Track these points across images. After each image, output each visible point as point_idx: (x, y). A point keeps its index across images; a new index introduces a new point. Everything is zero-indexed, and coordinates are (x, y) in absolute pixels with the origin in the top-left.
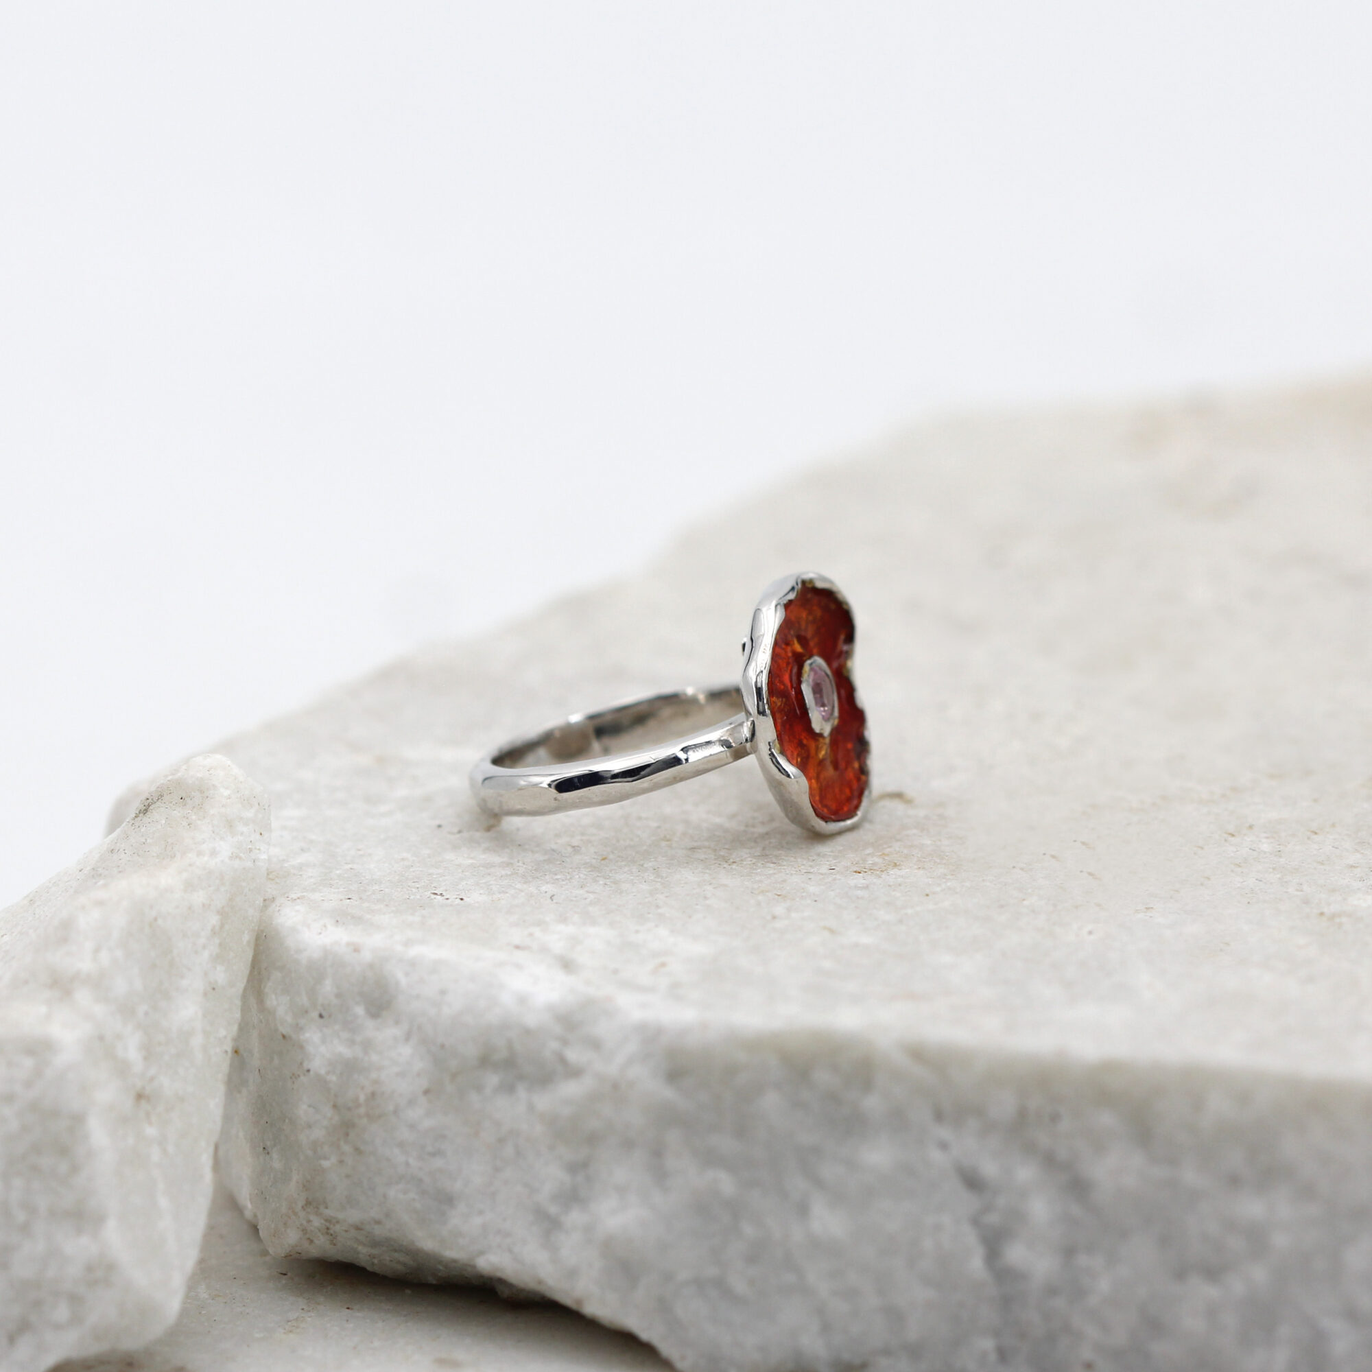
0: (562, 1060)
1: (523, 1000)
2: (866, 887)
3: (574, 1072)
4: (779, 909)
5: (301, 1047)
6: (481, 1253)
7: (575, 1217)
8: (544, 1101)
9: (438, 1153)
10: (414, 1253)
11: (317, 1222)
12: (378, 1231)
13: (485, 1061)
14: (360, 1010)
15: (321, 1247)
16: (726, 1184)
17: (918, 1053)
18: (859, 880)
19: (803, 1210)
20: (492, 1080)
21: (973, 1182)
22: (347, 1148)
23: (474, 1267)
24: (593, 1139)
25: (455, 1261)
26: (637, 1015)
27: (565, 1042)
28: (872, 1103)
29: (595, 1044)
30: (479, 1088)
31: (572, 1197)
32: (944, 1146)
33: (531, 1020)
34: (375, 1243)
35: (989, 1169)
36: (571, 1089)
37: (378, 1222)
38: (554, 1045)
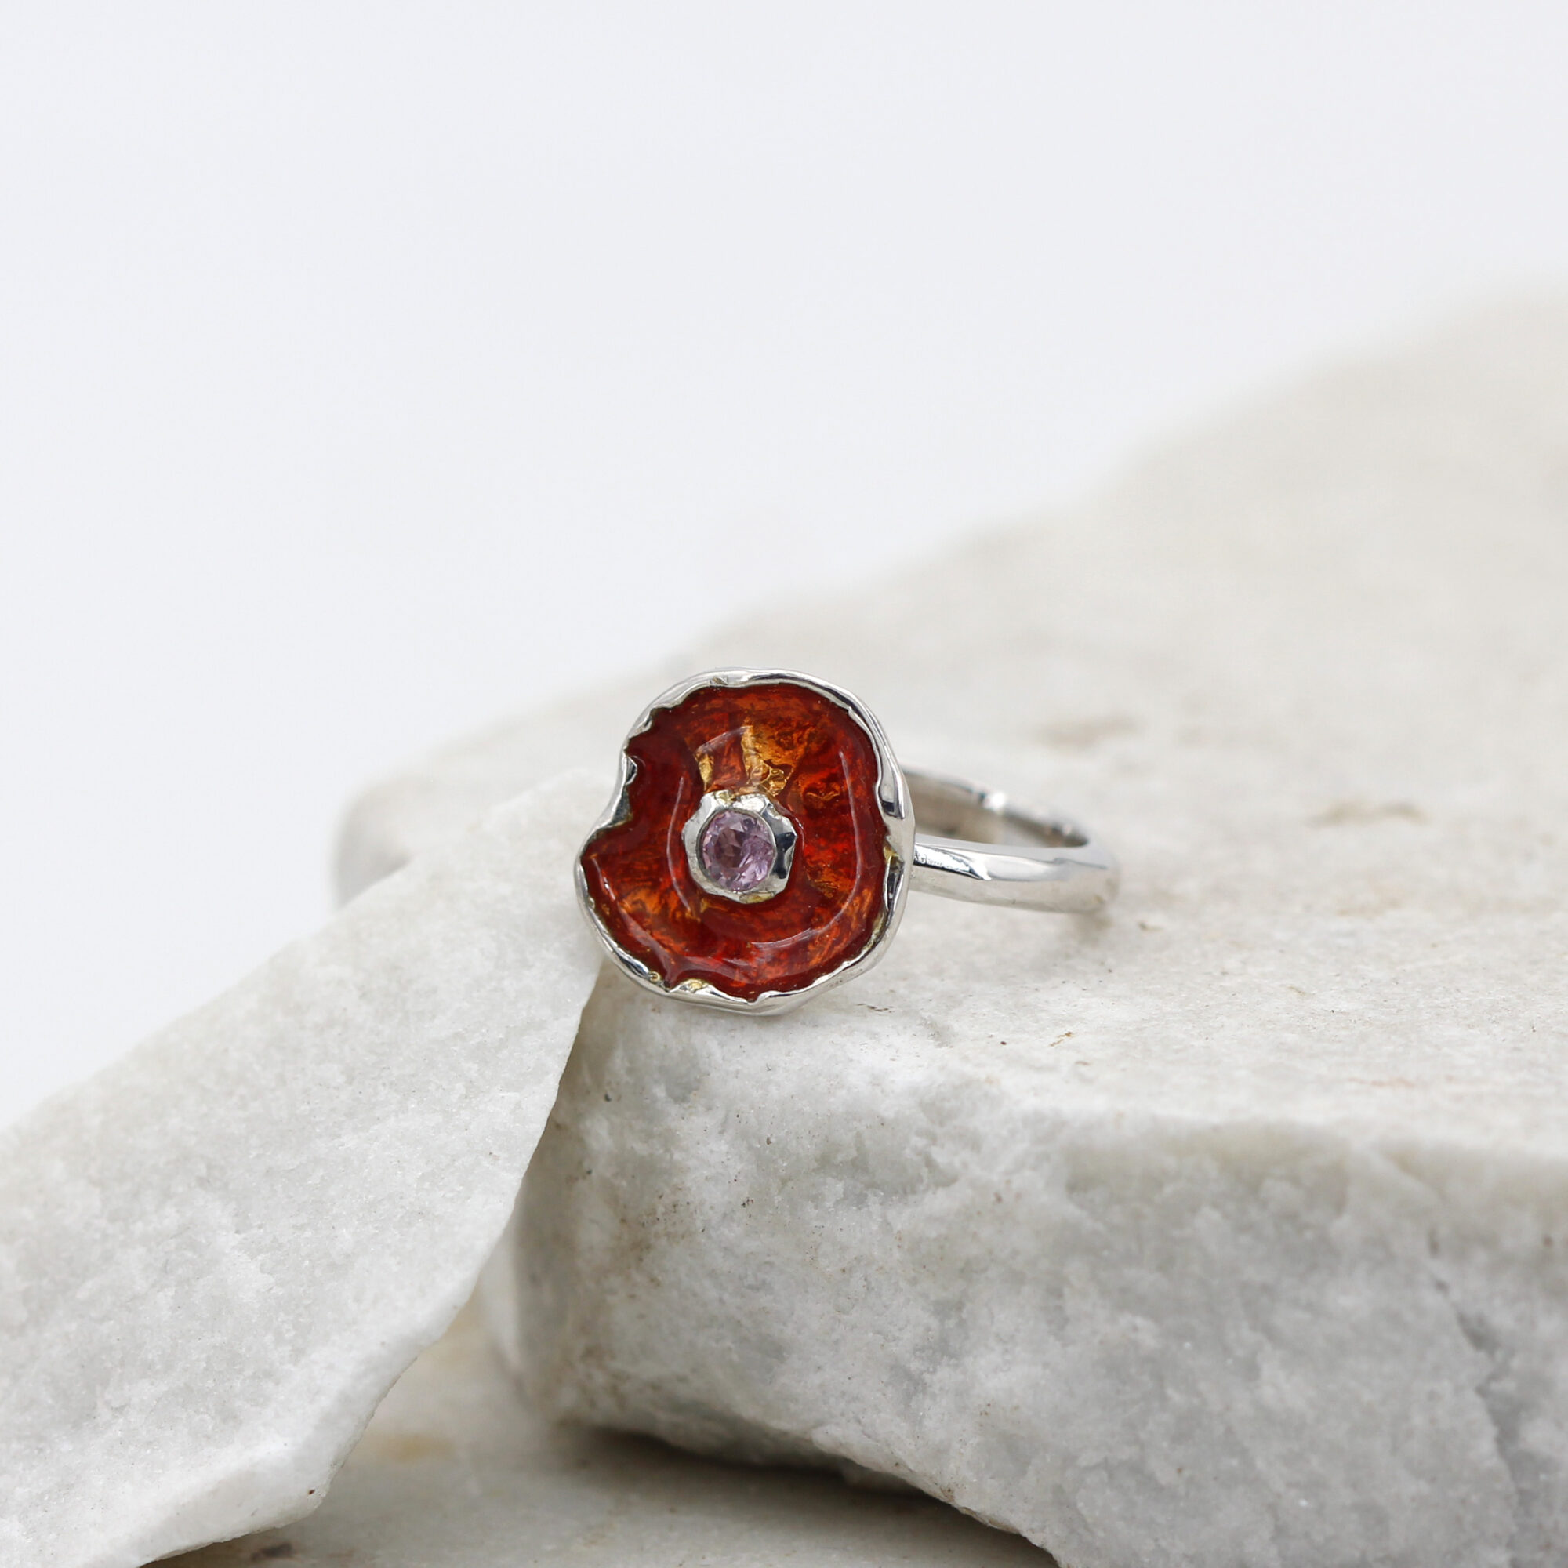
0: (930, 1163)
1: (876, 1081)
2: (1352, 934)
3: (945, 1180)
4: (1232, 963)
5: (580, 1141)
6: (820, 1423)
7: (944, 1376)
8: (903, 1218)
9: (761, 1287)
10: (732, 1422)
11: (600, 1378)
12: (684, 1392)
13: (825, 1163)
14: (660, 1092)
15: (606, 1411)
16: (1148, 1334)
17: (1406, 1160)
18: (1345, 924)
19: (1251, 1371)
20: (836, 1187)
21: (1480, 1337)
22: (638, 1277)
23: (810, 1441)
24: (968, 1271)
25: (785, 1433)
26: (1030, 1103)
27: (933, 1139)
28: (1344, 1228)
29: (974, 1143)
30: (817, 1199)
31: (941, 1350)
32: (1441, 1286)
33: (887, 1109)
34: (678, 1407)
35: (1503, 1320)
36: (938, 1202)
37: (682, 1379)
38: (919, 1142)
